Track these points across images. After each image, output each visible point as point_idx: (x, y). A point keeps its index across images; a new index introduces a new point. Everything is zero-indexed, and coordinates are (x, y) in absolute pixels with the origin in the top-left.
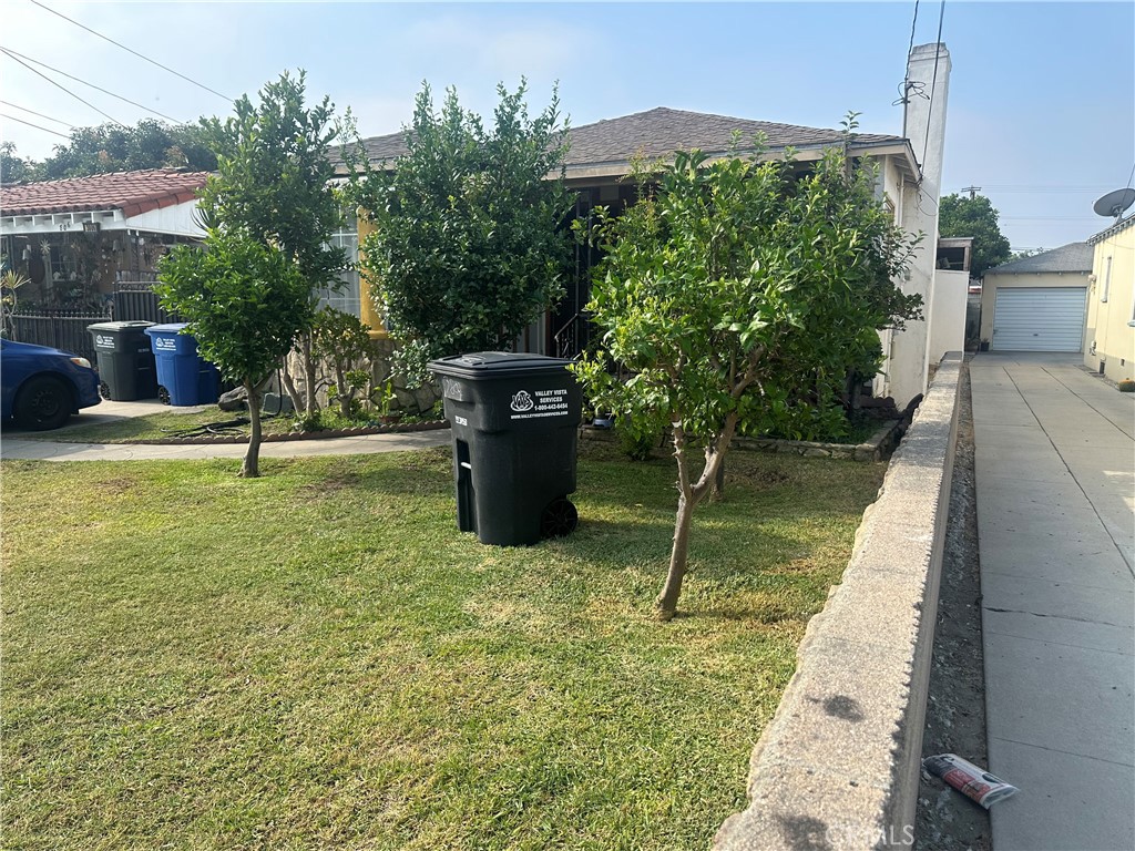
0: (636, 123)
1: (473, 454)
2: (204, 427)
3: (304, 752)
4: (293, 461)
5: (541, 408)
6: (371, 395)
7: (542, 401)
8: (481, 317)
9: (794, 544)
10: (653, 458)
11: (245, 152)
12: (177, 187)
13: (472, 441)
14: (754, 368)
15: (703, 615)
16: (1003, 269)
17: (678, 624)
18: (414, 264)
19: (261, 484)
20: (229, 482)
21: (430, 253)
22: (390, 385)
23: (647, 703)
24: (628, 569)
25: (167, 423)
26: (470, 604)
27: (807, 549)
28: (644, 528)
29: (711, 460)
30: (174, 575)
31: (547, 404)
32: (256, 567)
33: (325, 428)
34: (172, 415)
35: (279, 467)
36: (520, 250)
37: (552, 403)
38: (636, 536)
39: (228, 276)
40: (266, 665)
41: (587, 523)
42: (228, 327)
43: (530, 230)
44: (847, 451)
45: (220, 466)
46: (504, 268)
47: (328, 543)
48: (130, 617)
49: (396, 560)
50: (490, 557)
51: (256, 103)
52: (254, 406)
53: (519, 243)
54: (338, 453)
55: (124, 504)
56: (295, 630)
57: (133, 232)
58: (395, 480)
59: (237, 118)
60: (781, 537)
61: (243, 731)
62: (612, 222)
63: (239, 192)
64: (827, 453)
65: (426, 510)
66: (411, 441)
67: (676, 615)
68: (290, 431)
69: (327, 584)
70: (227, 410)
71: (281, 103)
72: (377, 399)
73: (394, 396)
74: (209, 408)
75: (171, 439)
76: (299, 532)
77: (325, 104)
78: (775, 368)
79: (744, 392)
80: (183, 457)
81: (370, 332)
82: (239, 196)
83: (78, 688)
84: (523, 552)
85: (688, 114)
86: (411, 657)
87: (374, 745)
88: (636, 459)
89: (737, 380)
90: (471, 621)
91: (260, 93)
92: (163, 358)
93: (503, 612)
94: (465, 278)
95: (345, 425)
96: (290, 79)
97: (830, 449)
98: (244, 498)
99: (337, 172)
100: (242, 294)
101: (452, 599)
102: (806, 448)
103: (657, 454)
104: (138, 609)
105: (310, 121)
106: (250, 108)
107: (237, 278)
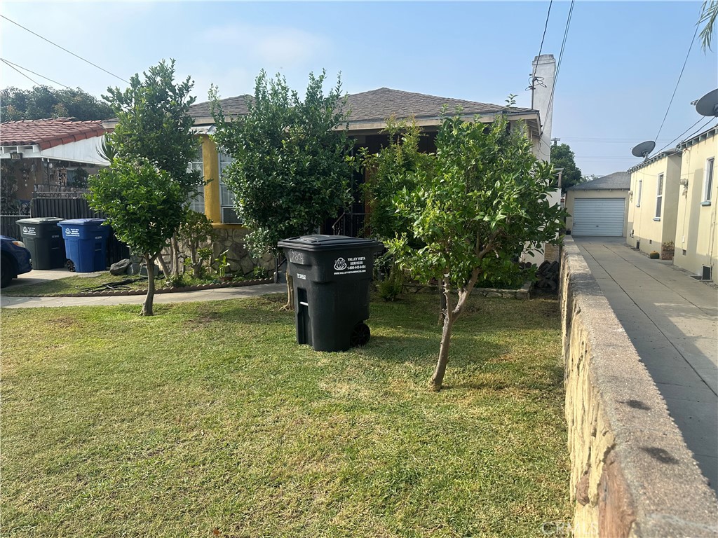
0: (370, 97)
1: (309, 296)
2: (104, 285)
3: (254, 470)
4: (172, 306)
5: (351, 268)
6: (212, 264)
7: (351, 264)
8: (303, 214)
9: (497, 346)
10: (398, 300)
11: (139, 110)
12: (74, 131)
13: (310, 289)
14: (492, 242)
15: (457, 387)
16: (578, 187)
17: (445, 393)
18: (262, 181)
19: (158, 320)
20: (137, 319)
21: (271, 175)
22: (225, 257)
23: (447, 434)
24: (406, 363)
25: (77, 283)
26: (322, 385)
27: (506, 349)
28: (408, 339)
29: (463, 296)
30: (128, 375)
31: (355, 266)
32: (179, 369)
33: (186, 285)
34: (80, 278)
35: (164, 310)
36: (326, 173)
37: (357, 265)
38: (406, 344)
39: (137, 188)
40: (211, 424)
41: (375, 338)
42: (138, 220)
43: (331, 161)
44: (511, 293)
45: (125, 309)
46: (317, 184)
47: (218, 353)
48: (112, 401)
49: (266, 361)
50: (323, 359)
51: (142, 79)
52: (150, 271)
53: (324, 170)
54: (199, 300)
55: (73, 334)
56: (219, 404)
57: (46, 159)
58: (246, 315)
59: (131, 89)
60: (489, 343)
61: (213, 461)
62: (370, 157)
63: (135, 135)
64: (500, 295)
65: (271, 333)
66: (243, 292)
67: (442, 388)
68: (163, 287)
69: (228, 376)
70: (116, 275)
71: (158, 79)
72: (216, 266)
73: (228, 264)
74: (104, 274)
75: (86, 293)
76: (197, 348)
77: (188, 81)
78: (503, 242)
79: (484, 256)
80: (98, 304)
81: (213, 224)
82: (135, 138)
83: (97, 442)
84: (341, 355)
85: (402, 92)
86: (299, 415)
87: (295, 465)
88: (387, 300)
89: (481, 249)
90: (327, 394)
91: (144, 73)
92: (71, 241)
93: (344, 389)
94: (293, 190)
95: (198, 283)
96: (165, 64)
97: (501, 293)
98: (152, 328)
99: (195, 123)
100: (147, 199)
101: (310, 383)
102: (488, 292)
103: (400, 297)
104: (114, 395)
105: (177, 91)
106: (139, 82)
107: (143, 190)
